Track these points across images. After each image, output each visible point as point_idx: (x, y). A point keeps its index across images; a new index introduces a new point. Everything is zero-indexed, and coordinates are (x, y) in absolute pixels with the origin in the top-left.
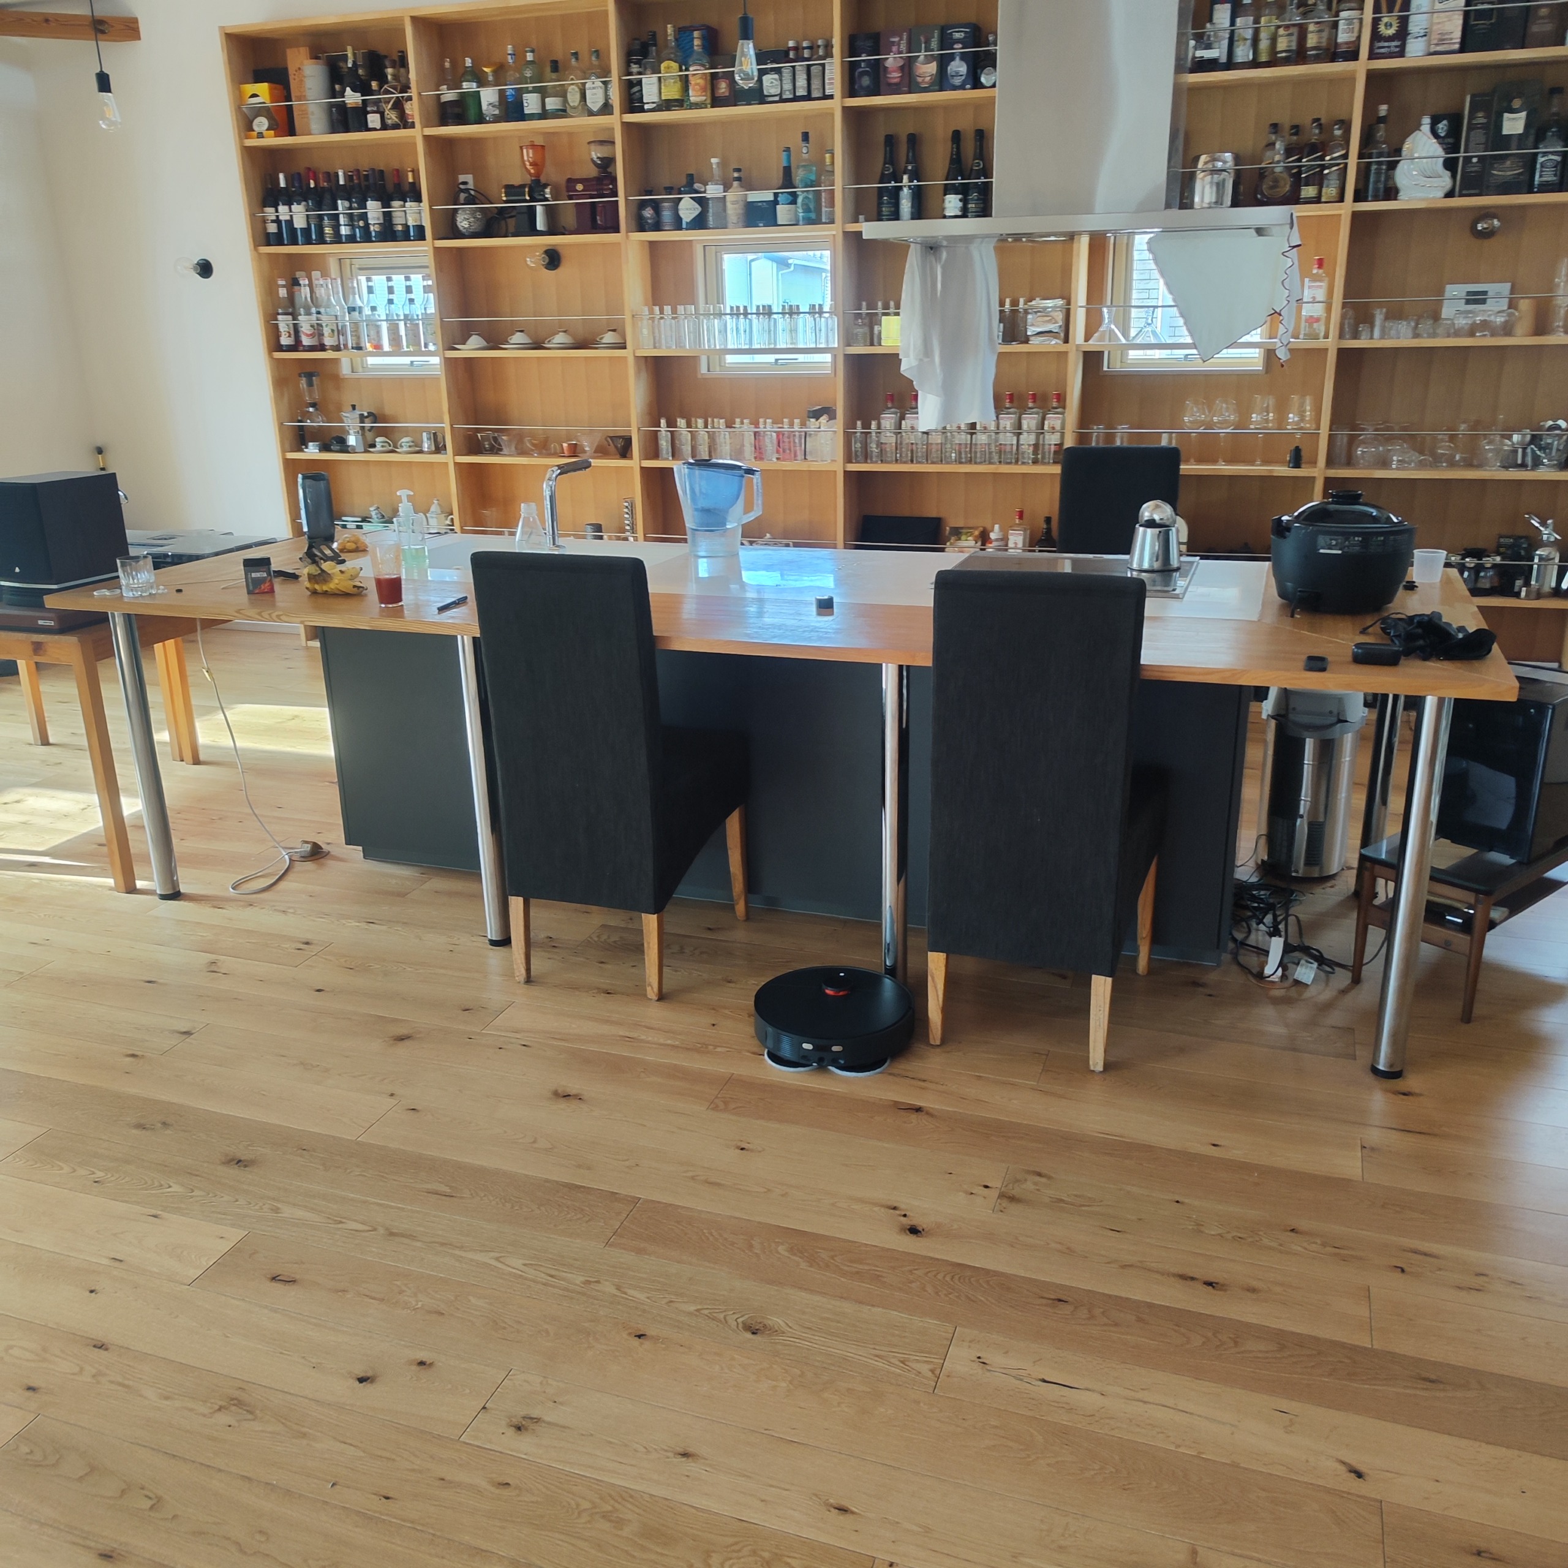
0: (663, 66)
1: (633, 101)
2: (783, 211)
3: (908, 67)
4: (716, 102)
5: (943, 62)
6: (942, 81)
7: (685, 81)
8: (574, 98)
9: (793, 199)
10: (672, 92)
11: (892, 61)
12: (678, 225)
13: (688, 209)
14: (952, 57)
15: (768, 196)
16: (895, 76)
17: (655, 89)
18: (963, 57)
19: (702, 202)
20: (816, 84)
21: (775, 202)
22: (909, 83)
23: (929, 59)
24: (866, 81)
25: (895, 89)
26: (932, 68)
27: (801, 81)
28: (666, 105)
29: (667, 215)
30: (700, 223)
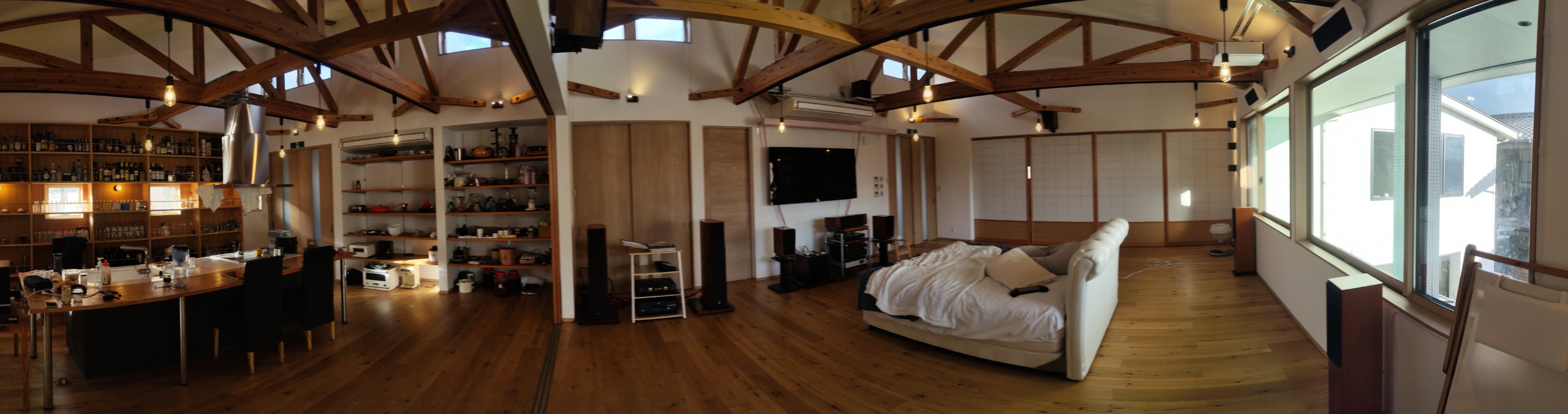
0: (43, 141)
1: (34, 149)
2: (74, 178)
3: (105, 147)
4: (56, 150)
5: (114, 147)
6: (113, 151)
7: (48, 145)
8: (11, 147)
9: (76, 175)
10: (45, 147)
11: (101, 145)
12: (43, 180)
13: (46, 176)
14: (115, 146)
15: (70, 174)
16: (102, 148)
17: (40, 146)
18: (118, 146)
19: (50, 175)
20: (84, 148)
21: (71, 175)
22: (106, 151)
23: (110, 146)
24: (95, 149)
25: (102, 151)
26: (111, 148)
27: (80, 147)
28: (42, 150)
29: (39, 177)
30: (49, 180)
